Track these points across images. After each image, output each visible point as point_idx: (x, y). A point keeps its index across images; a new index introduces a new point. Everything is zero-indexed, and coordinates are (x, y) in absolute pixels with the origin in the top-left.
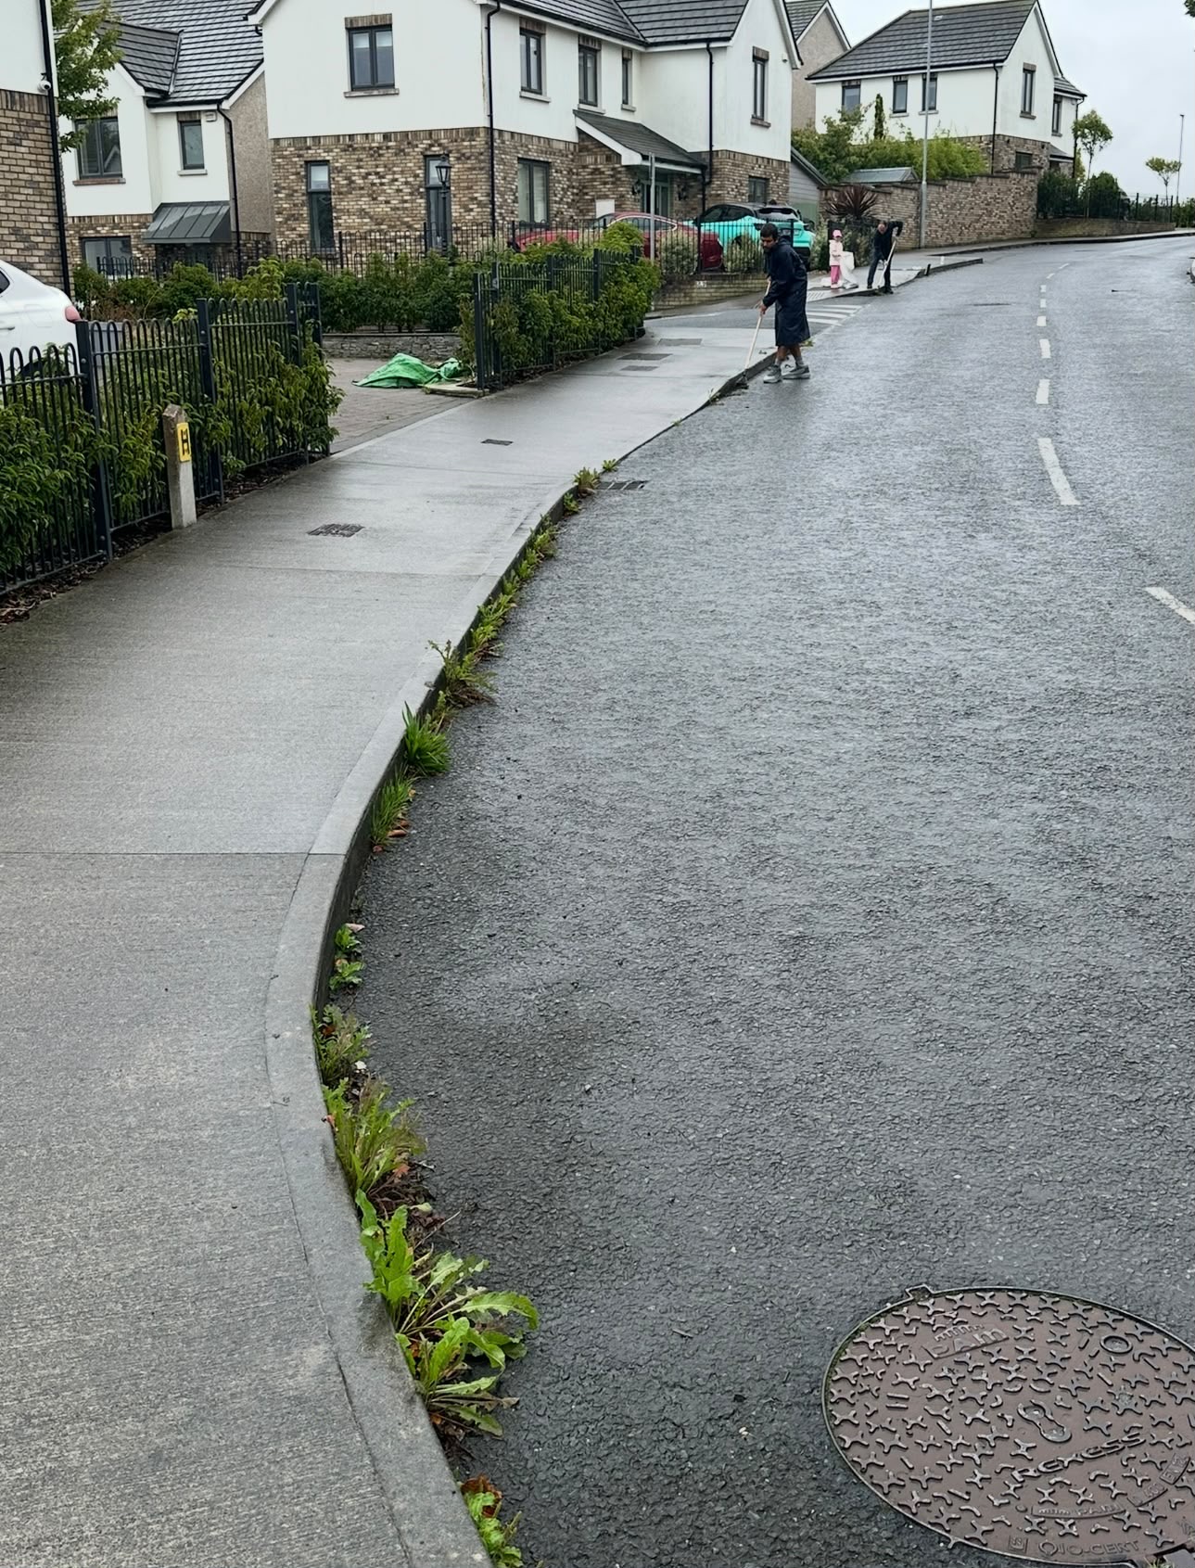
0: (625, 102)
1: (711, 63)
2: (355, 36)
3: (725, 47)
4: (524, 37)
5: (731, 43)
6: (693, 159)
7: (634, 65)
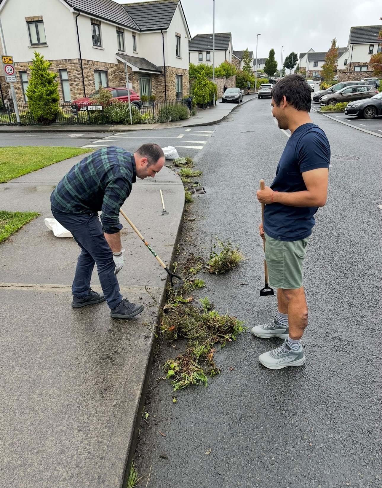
0: (135, 50)
1: (163, 37)
2: (30, 24)
3: (166, 32)
4: (93, 26)
5: (168, 30)
6: (159, 70)
7: (137, 37)
